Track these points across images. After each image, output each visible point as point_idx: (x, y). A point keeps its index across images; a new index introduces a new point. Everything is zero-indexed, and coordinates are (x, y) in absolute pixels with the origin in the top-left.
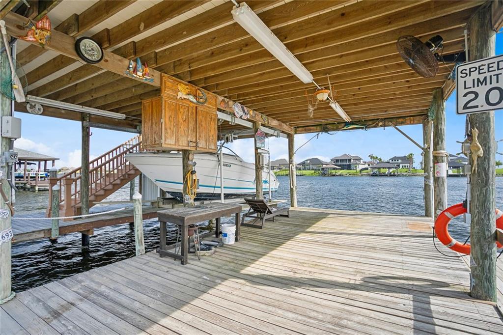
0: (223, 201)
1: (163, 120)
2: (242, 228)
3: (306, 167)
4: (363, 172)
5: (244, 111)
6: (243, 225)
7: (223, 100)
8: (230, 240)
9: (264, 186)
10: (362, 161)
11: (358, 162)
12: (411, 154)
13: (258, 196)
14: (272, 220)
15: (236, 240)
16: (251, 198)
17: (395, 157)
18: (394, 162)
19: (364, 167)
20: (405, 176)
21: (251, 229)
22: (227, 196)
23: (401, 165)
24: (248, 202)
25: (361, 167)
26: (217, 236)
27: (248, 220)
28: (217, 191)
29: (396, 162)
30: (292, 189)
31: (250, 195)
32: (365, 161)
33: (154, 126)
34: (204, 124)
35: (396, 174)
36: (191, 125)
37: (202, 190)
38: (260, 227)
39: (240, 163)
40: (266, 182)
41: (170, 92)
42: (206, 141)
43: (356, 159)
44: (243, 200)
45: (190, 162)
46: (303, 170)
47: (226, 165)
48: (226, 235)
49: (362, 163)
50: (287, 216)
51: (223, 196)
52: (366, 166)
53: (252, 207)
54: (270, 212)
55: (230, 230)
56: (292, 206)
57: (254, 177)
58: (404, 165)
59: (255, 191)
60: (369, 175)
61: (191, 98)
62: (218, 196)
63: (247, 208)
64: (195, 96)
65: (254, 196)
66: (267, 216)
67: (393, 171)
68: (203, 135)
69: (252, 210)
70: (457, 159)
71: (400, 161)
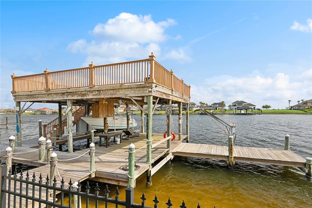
0: (115, 131)
1: (99, 111)
2: (122, 140)
3: (163, 109)
4: (196, 112)
5: (122, 101)
6: (122, 139)
7: (116, 100)
8: (119, 143)
9: (130, 125)
10: (196, 105)
11: (193, 106)
12: (223, 102)
13: (128, 129)
14: (132, 137)
15: (120, 143)
16: (125, 130)
17: (215, 103)
18: (214, 106)
19: (197, 109)
20: (219, 114)
21: (125, 140)
22: (117, 130)
23: (218, 108)
24: (124, 132)
25: (195, 109)
26: (114, 142)
27: (124, 137)
28: (113, 128)
29: (215, 106)
30: (142, 126)
31: (125, 129)
32: (198, 105)
33: (96, 112)
34: (110, 109)
35: (214, 113)
36: (107, 111)
37: (110, 128)
38: (128, 140)
39: (121, 118)
40: (131, 124)
41: (101, 102)
42: (111, 114)
43: (192, 105)
44: (122, 131)
45: (106, 121)
46: (161, 110)
47: (116, 119)
48: (117, 141)
49: (196, 106)
50: (138, 136)
51: (115, 130)
52: (199, 108)
53: (125, 133)
54: (131, 135)
55: (118, 140)
56: (142, 133)
57: (126, 123)
58: (219, 108)
59: (127, 127)
60: (198, 114)
61: (107, 102)
62: (113, 130)
63: (123, 134)
64: (107, 101)
65: (126, 129)
66: (130, 136)
67: (213, 112)
68: (110, 112)
69: (125, 134)
70: (247, 105)
71: (217, 105)
